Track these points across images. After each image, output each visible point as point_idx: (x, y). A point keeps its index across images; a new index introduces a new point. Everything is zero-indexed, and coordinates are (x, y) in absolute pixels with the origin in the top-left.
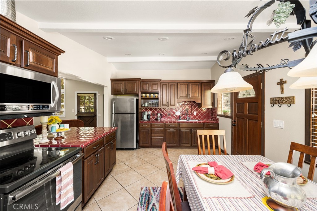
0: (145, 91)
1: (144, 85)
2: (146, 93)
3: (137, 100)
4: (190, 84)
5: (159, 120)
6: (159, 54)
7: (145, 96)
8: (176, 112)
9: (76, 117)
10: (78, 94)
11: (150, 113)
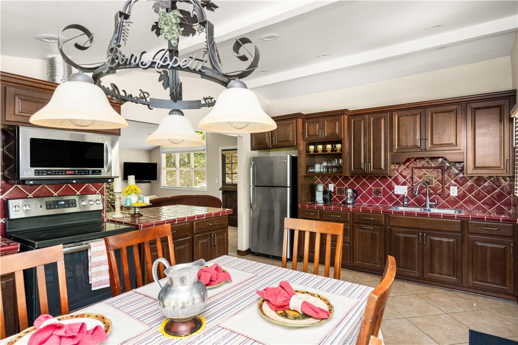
0: (313, 139)
1: (311, 127)
2: (315, 144)
3: (294, 160)
4: (429, 112)
5: (349, 204)
6: (319, 57)
7: (323, 149)
8: (396, 187)
9: (221, 191)
10: (223, 150)
11: (331, 187)
